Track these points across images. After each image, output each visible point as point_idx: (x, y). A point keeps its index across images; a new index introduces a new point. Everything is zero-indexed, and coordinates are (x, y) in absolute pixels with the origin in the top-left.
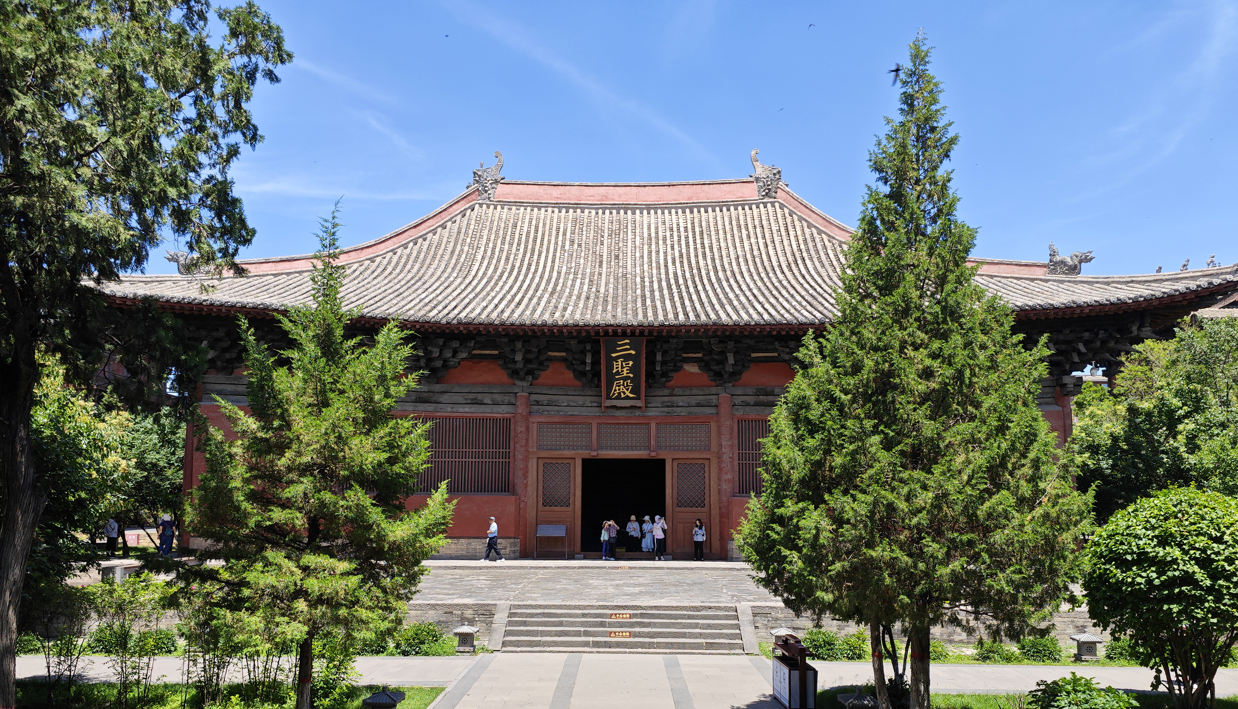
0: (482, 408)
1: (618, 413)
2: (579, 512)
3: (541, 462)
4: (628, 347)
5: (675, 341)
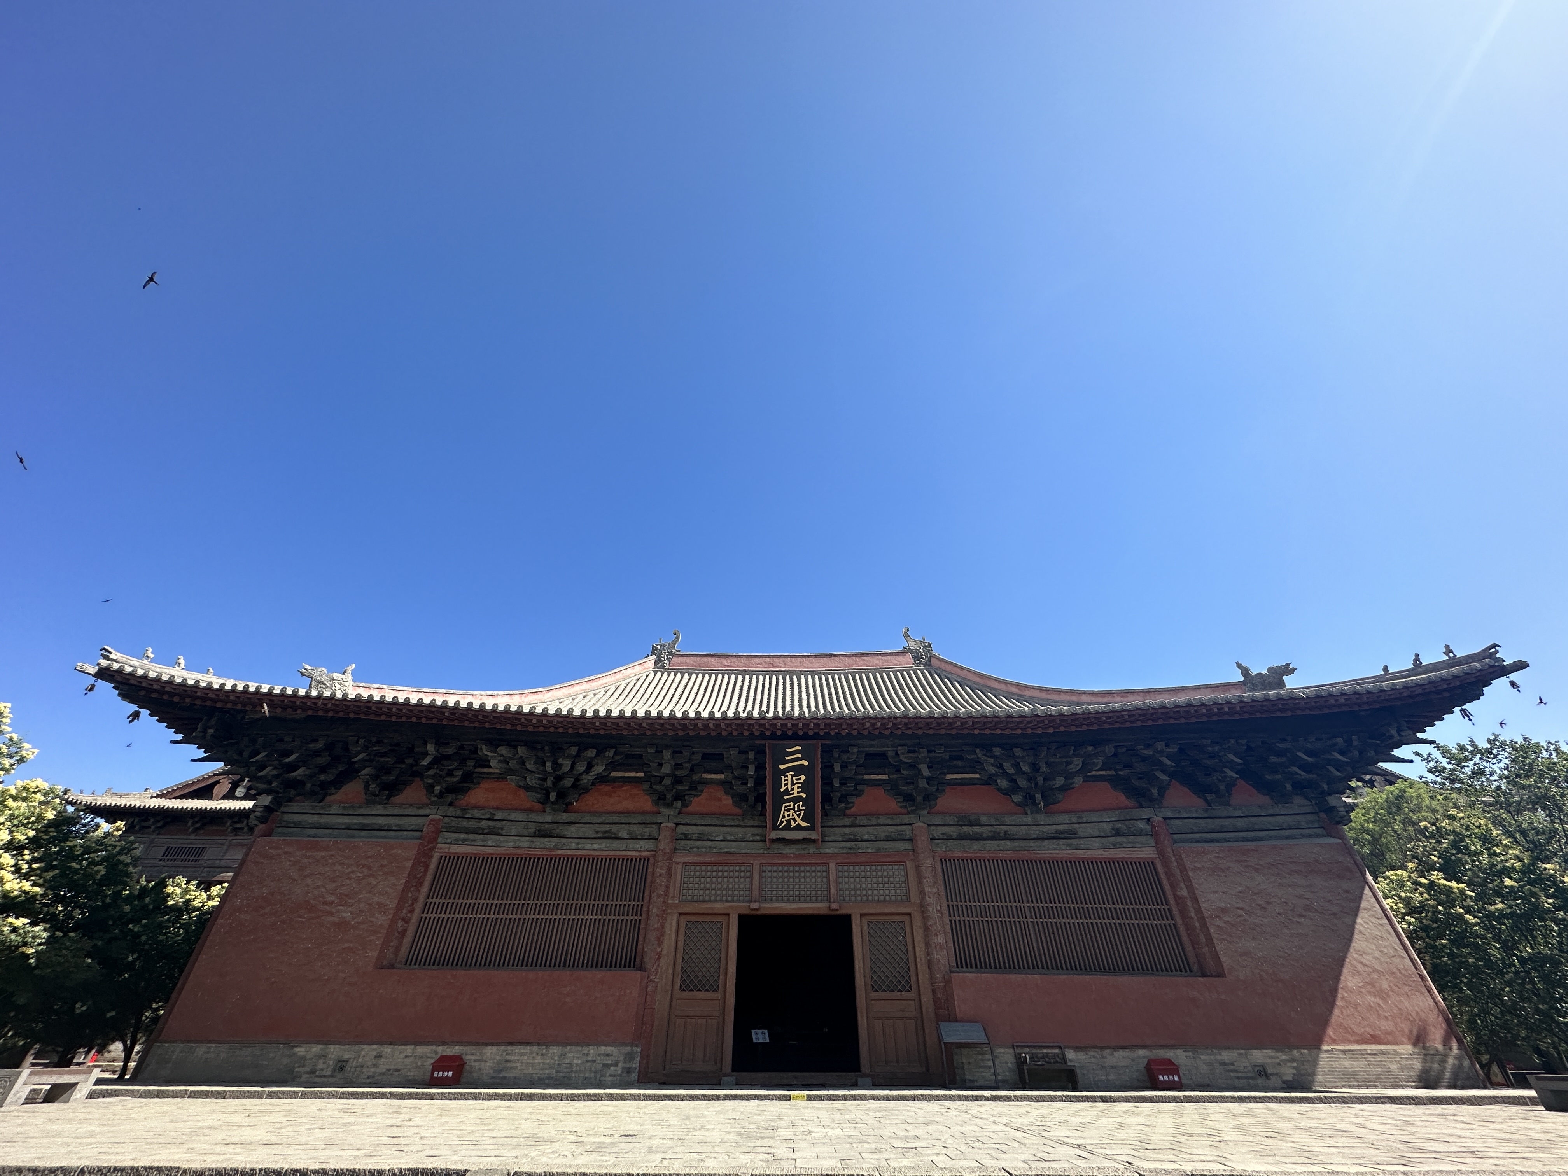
0: (615, 844)
1: (788, 850)
2: (731, 1001)
3: (683, 920)
4: (800, 756)
5: (855, 750)
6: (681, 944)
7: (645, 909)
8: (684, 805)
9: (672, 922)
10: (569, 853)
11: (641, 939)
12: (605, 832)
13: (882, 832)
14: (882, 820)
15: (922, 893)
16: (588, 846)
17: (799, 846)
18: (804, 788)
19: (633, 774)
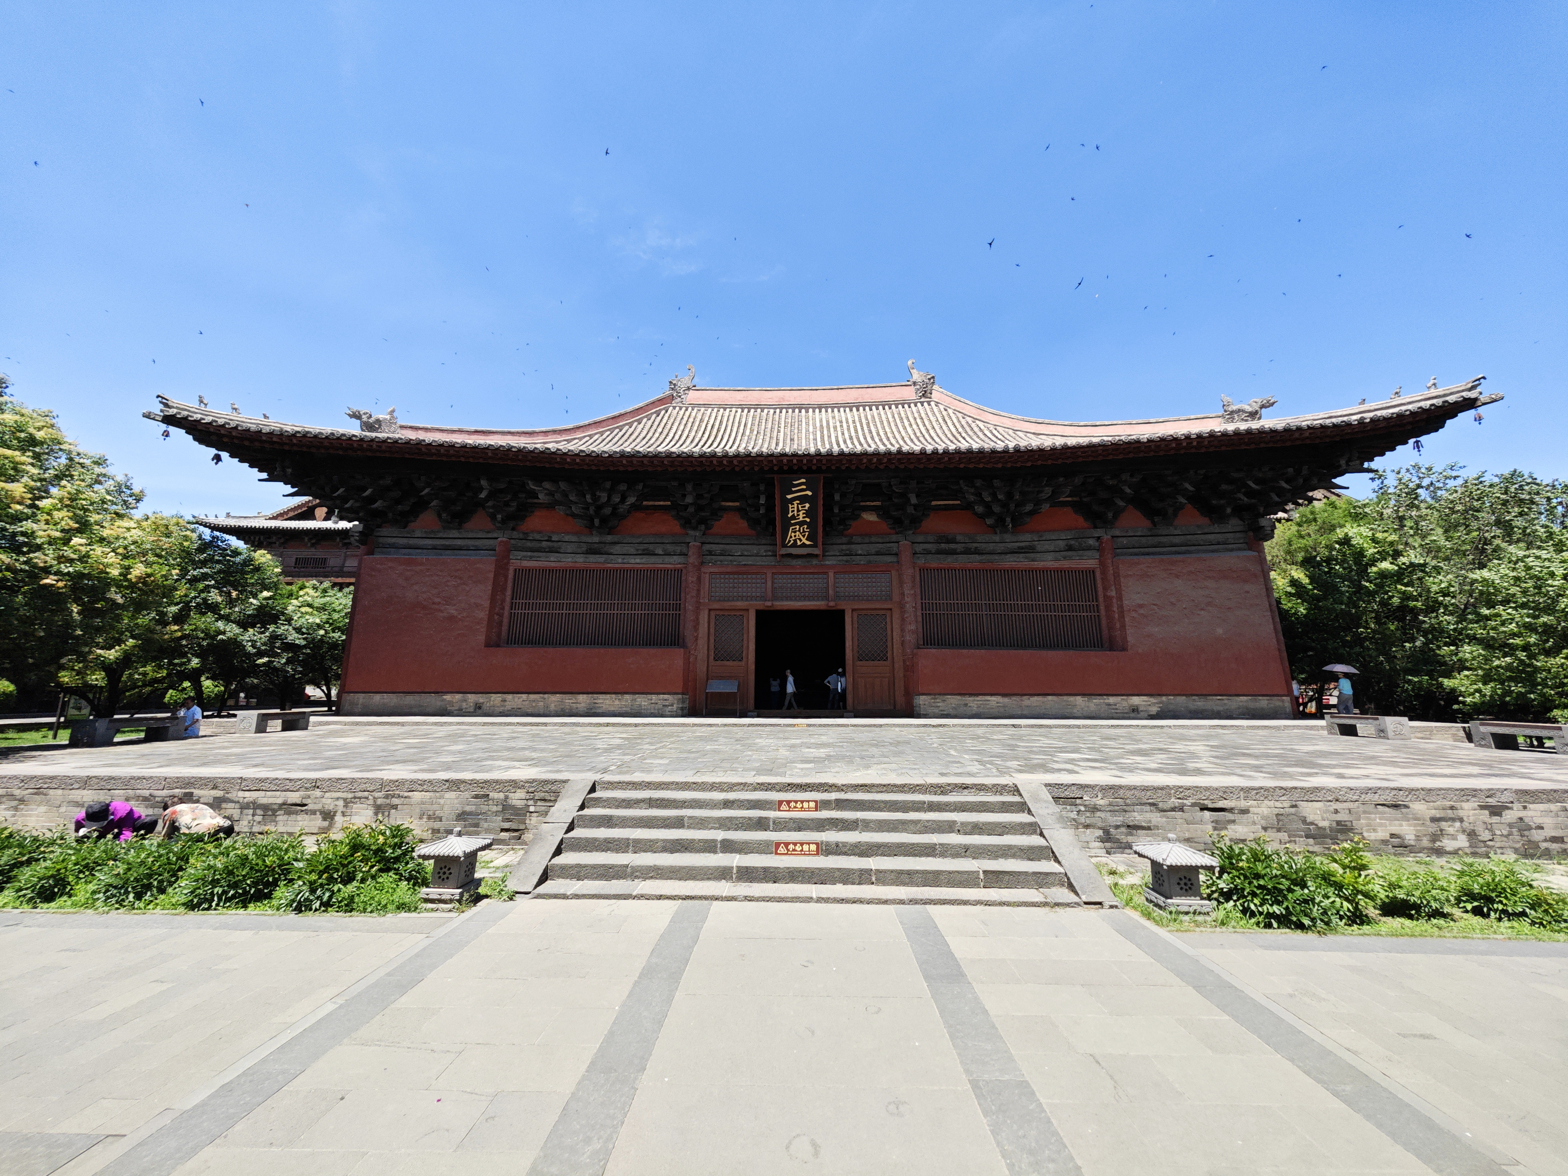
0: (653, 559)
1: (794, 562)
2: (752, 667)
3: (713, 614)
4: (804, 487)
5: (854, 482)
6: (712, 631)
7: (682, 606)
8: (708, 528)
9: (704, 616)
10: (617, 566)
11: (681, 627)
12: (644, 550)
13: (873, 548)
14: (873, 539)
15: (903, 594)
16: (632, 561)
17: (804, 560)
18: (808, 514)
19: (661, 503)
